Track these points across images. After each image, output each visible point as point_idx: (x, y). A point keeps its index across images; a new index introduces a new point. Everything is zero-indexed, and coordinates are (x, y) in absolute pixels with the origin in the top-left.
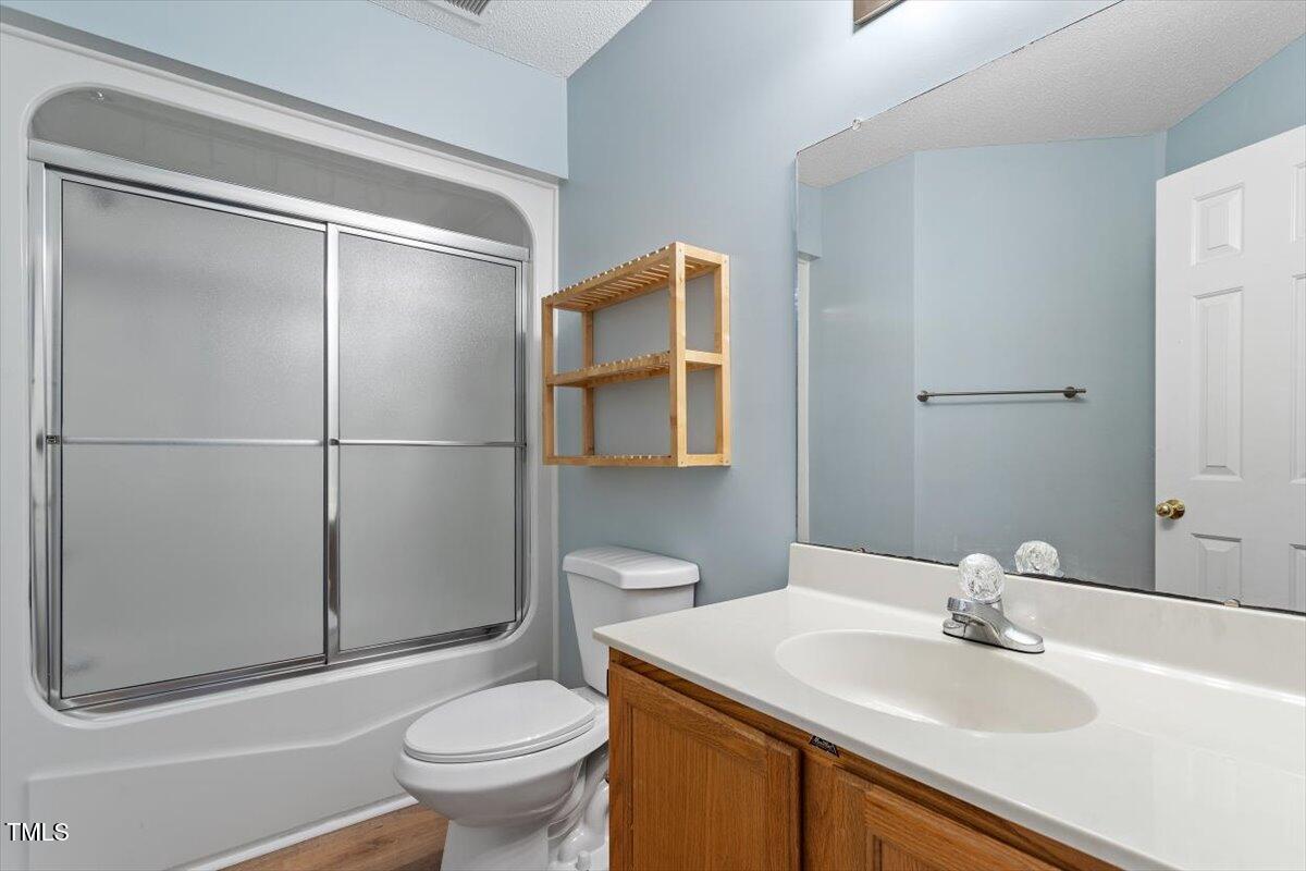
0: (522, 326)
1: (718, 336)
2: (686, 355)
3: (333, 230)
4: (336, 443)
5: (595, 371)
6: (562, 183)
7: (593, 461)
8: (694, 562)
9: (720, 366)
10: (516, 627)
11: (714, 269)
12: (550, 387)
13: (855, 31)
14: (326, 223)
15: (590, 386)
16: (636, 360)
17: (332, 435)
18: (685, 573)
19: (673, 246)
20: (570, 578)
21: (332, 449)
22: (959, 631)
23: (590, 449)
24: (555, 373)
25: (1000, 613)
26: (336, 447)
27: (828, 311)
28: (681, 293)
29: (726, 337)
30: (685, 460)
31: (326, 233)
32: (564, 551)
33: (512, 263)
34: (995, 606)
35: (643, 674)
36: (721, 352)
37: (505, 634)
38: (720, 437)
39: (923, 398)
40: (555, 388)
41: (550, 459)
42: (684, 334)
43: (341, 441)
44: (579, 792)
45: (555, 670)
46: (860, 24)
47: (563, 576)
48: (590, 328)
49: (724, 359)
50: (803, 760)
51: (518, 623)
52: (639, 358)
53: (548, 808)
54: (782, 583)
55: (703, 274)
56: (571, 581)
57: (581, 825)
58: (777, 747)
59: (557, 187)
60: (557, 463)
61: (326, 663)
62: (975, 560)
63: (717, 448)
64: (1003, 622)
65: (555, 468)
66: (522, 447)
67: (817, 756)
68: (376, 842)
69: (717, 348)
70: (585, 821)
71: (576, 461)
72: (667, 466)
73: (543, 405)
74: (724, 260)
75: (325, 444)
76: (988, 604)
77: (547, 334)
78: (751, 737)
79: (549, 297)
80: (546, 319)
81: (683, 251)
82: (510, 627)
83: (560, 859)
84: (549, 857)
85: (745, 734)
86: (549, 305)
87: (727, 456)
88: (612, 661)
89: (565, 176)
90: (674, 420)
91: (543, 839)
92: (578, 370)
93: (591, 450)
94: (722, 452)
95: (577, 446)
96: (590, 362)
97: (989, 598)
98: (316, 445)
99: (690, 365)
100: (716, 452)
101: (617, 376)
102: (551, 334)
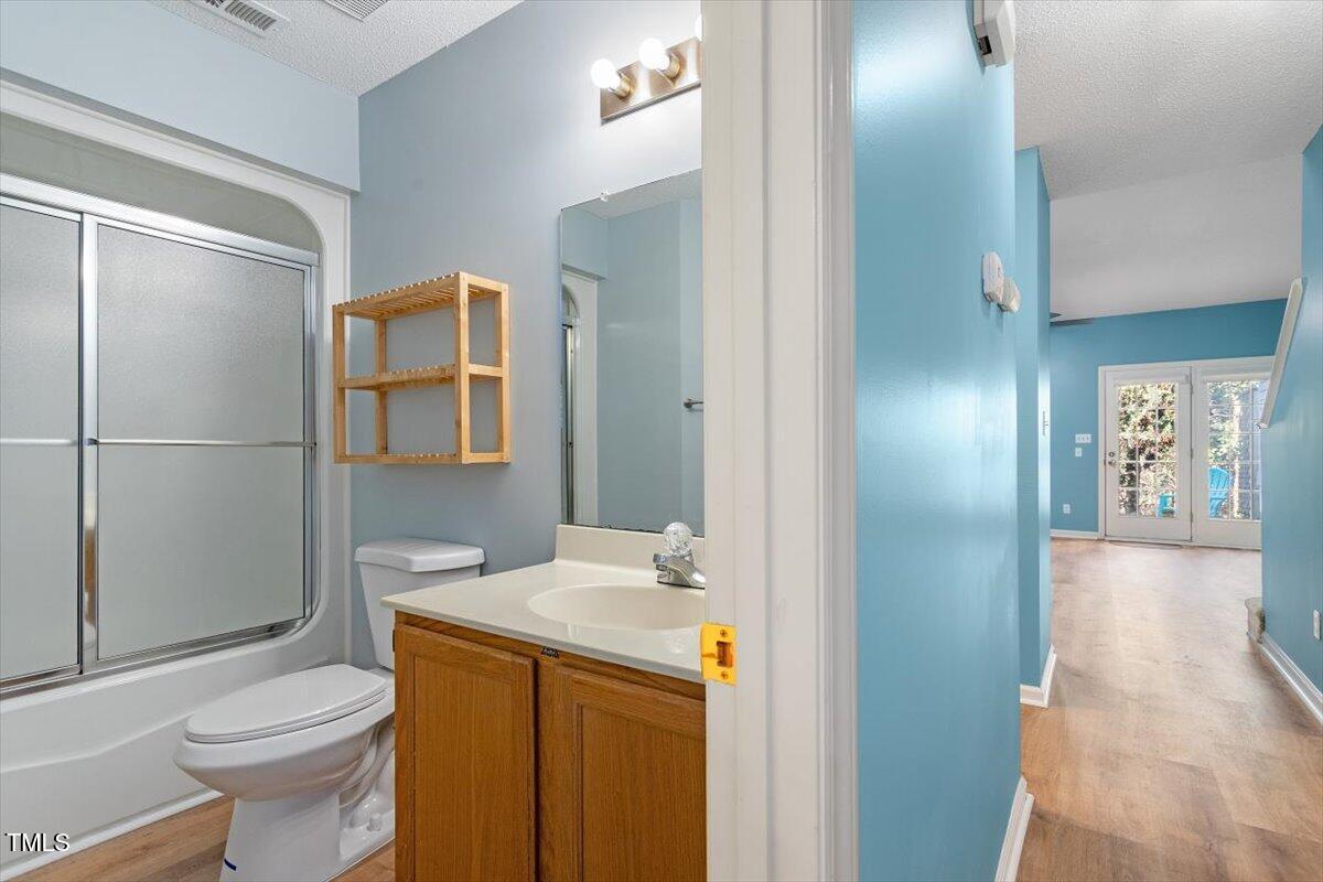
0: (311, 326)
1: (499, 352)
2: (469, 368)
3: (89, 222)
4: (95, 442)
5: (387, 378)
6: (353, 194)
7: (386, 459)
8: (478, 546)
9: (501, 378)
10: (305, 623)
11: (495, 296)
12: (342, 390)
13: (603, 124)
14: (81, 213)
15: (382, 390)
16: (425, 370)
17: (89, 433)
18: (472, 555)
19: (457, 275)
20: (362, 567)
21: (89, 451)
22: (665, 580)
23: (383, 448)
24: (347, 376)
25: (691, 563)
26: (95, 447)
27: (613, 326)
28: (464, 316)
29: (506, 354)
30: (468, 457)
31: (81, 224)
32: (355, 544)
33: (299, 266)
34: (687, 558)
35: (424, 628)
36: (501, 366)
37: (293, 631)
38: (501, 437)
39: (688, 405)
40: (347, 391)
41: (341, 458)
42: (468, 350)
43: (101, 441)
44: (370, 757)
45: (348, 653)
46: (606, 120)
47: (355, 566)
48: (383, 335)
49: (504, 372)
50: (536, 665)
51: (306, 619)
52: (429, 369)
53: (339, 775)
54: (550, 557)
55: (484, 300)
56: (364, 571)
57: (373, 791)
58: (519, 660)
59: (348, 198)
60: (349, 462)
61: (81, 673)
62: (673, 527)
63: (499, 448)
64: (692, 567)
65: (347, 467)
66: (311, 447)
67: (545, 661)
68: (146, 848)
69: (498, 363)
70: (377, 789)
71: (368, 459)
72: (454, 463)
73: (335, 405)
74: (504, 288)
75: (80, 443)
76: (683, 557)
77: (338, 342)
78: (502, 657)
79: (340, 305)
80: (338, 326)
81: (466, 279)
82: (299, 624)
83: (352, 825)
84: (341, 822)
85: (498, 656)
86: (339, 312)
87: (507, 454)
88: (397, 623)
89: (358, 190)
90: (458, 424)
91: (334, 805)
92: (369, 374)
93: (385, 449)
94: (503, 451)
95: (370, 447)
96: (383, 368)
97: (683, 553)
98: (68, 445)
99: (473, 378)
100: (497, 451)
101: (409, 382)
102: (343, 340)
